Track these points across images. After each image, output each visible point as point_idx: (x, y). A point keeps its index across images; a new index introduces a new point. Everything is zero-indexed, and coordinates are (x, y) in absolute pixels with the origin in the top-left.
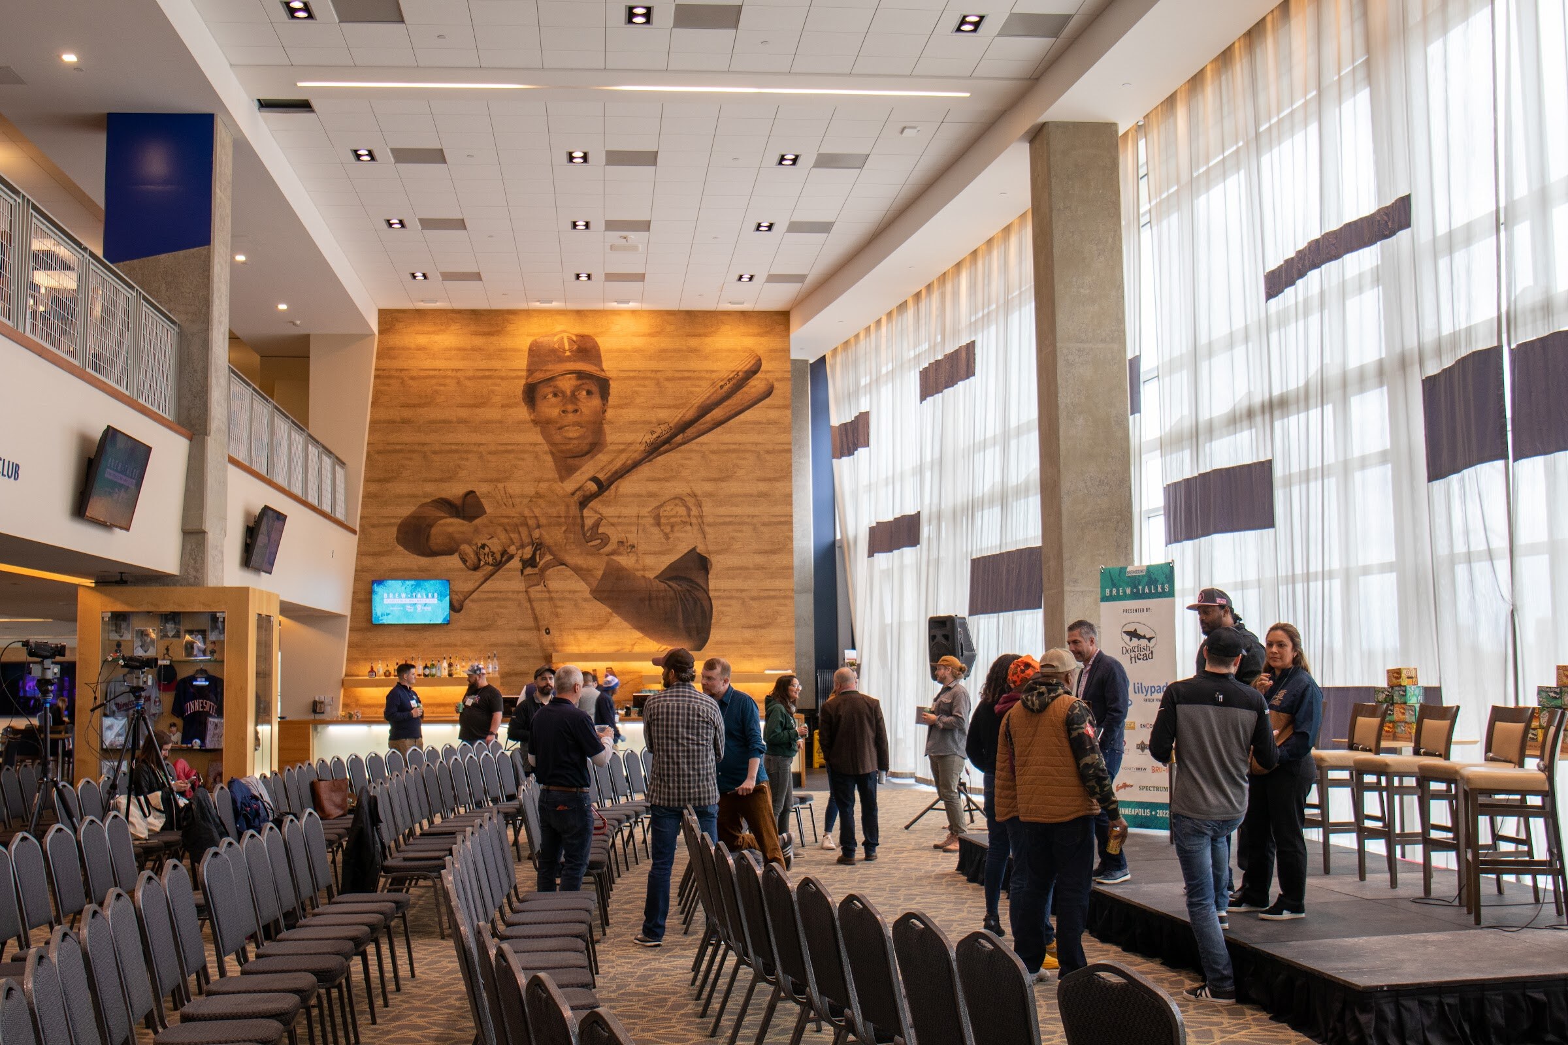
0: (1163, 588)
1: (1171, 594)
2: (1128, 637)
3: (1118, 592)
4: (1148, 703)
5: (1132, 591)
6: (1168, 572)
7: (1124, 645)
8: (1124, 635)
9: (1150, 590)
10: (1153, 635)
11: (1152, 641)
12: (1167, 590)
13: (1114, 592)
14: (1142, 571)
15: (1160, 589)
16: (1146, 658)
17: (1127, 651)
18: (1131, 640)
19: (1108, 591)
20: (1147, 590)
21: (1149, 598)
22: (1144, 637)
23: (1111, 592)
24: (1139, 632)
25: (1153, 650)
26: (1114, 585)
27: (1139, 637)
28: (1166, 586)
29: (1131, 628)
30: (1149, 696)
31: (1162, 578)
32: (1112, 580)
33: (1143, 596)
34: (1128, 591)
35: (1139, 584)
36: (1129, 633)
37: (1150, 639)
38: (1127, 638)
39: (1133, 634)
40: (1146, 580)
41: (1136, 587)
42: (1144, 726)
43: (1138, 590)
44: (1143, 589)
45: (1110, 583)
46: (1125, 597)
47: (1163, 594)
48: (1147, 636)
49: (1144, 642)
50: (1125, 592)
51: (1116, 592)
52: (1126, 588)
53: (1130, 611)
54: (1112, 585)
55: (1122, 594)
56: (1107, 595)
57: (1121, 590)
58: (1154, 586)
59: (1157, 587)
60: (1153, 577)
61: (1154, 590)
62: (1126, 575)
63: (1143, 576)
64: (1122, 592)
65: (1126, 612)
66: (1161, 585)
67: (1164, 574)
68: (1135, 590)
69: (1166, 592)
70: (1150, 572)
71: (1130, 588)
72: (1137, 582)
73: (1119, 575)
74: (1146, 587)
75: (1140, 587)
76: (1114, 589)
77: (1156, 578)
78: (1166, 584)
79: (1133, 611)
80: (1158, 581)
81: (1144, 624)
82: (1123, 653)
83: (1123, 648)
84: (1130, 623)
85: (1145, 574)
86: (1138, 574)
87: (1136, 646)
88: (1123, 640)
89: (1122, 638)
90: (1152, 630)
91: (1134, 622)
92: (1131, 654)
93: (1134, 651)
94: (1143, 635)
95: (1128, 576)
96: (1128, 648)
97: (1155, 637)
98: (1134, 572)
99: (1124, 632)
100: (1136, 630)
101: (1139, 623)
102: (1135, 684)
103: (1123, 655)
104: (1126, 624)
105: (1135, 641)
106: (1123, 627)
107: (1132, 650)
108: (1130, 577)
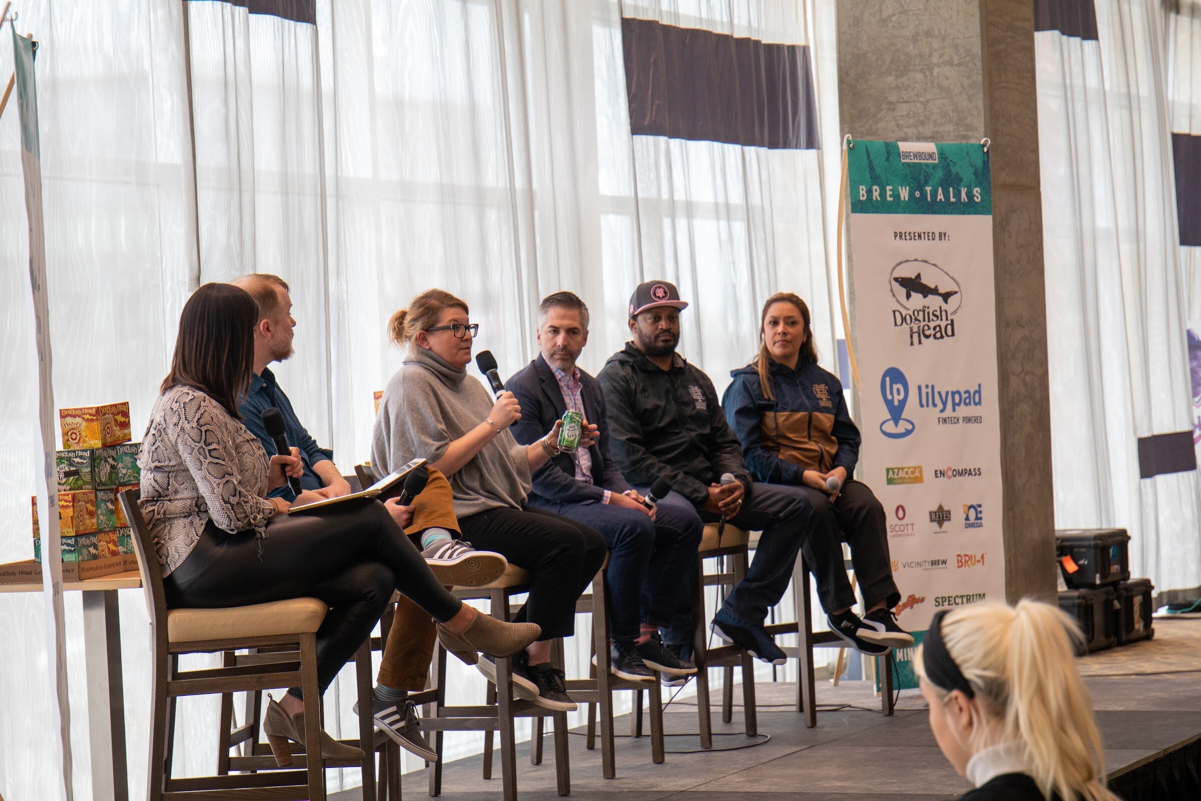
0: (970, 195)
1: (986, 206)
2: (904, 291)
3: (883, 194)
4: (948, 426)
5: (911, 195)
6: (979, 163)
7: (897, 306)
8: (896, 285)
9: (947, 196)
10: (953, 287)
11: (951, 300)
12: (978, 199)
13: (876, 194)
14: (931, 156)
15: (964, 195)
16: (940, 334)
17: (904, 319)
18: (908, 296)
19: (863, 193)
20: (940, 196)
21: (945, 213)
22: (935, 291)
23: (869, 192)
24: (924, 280)
25: (955, 317)
26: (875, 179)
27: (926, 291)
28: (976, 191)
29: (909, 272)
30: (948, 412)
31: (967, 175)
32: (872, 168)
33: (934, 207)
34: (904, 193)
35: (926, 183)
36: (903, 282)
37: (946, 296)
38: (901, 291)
39: (913, 285)
40: (939, 174)
41: (921, 189)
42: (943, 474)
43: (924, 194)
44: (934, 194)
45: (867, 175)
46: (897, 206)
47: (971, 207)
48: (942, 290)
49: (934, 302)
50: (896, 196)
51: (880, 195)
52: (900, 188)
53: (908, 237)
54: (871, 178)
55: (891, 199)
56: (862, 198)
57: (890, 190)
58: (953, 189)
59: (960, 192)
60: (953, 170)
61: (954, 197)
62: (900, 160)
63: (934, 167)
64: (891, 196)
65: (901, 237)
66: (966, 189)
67: (972, 166)
68: (917, 194)
69: (977, 203)
70: (946, 159)
71: (908, 188)
72: (922, 178)
73: (887, 159)
74: (940, 189)
75: (928, 189)
76: (875, 187)
77: (957, 174)
78: (976, 187)
79: (914, 236)
80: (961, 180)
81: (935, 265)
82: (896, 325)
83: (894, 312)
84: (907, 261)
85: (937, 161)
86: (925, 161)
87: (920, 310)
88: (894, 295)
89: (892, 291)
90: (952, 278)
91: (916, 260)
92: (912, 325)
93: (916, 319)
94: (933, 287)
95: (904, 163)
96: (904, 312)
97: (956, 293)
98: (915, 156)
99: (896, 279)
100: (919, 276)
101: (926, 262)
102: (920, 388)
103: (896, 327)
104: (900, 263)
105: (917, 300)
106: (894, 269)
107: (913, 317)
108: (908, 164)
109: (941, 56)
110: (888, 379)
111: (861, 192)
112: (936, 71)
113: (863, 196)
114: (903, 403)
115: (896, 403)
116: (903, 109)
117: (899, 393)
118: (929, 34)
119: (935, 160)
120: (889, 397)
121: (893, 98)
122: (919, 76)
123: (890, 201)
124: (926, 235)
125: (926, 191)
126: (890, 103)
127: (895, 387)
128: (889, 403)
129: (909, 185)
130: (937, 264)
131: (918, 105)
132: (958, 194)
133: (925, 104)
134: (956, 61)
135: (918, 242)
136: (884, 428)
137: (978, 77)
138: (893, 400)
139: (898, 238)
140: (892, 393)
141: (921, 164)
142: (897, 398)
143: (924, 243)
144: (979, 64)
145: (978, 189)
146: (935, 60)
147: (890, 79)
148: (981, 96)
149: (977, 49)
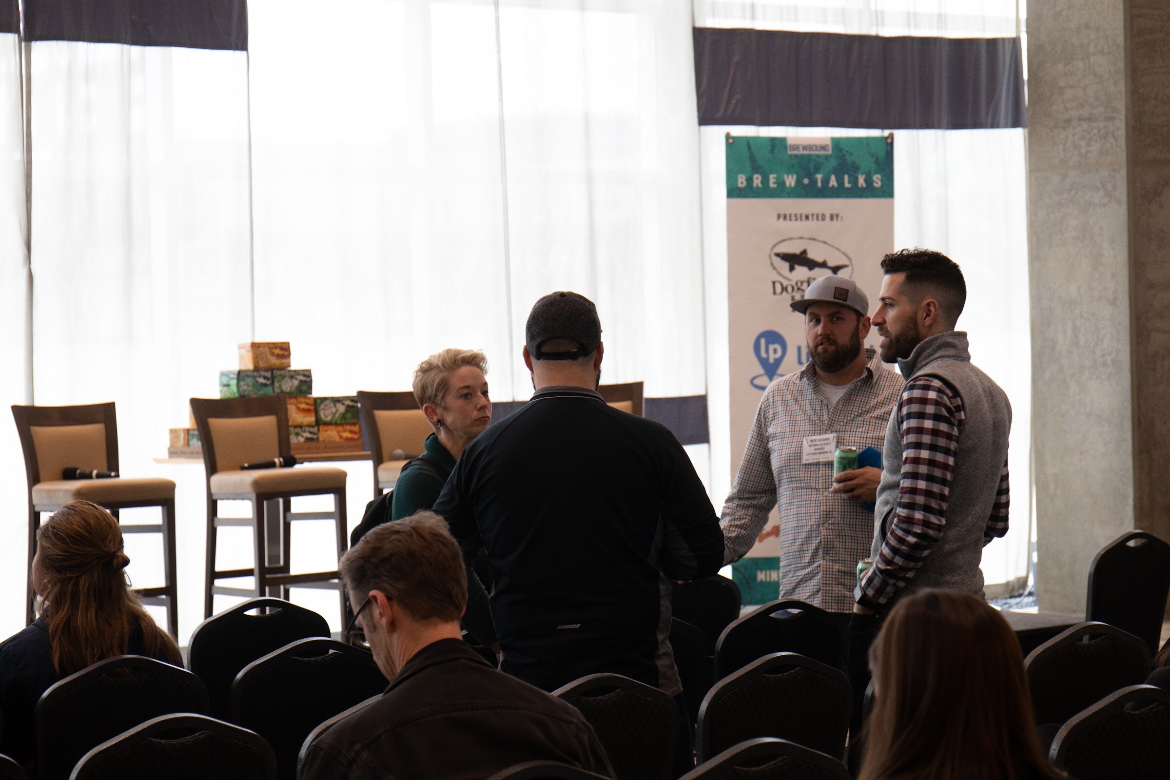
0: (869, 181)
1: (887, 191)
2: (786, 265)
3: (765, 181)
5: (799, 182)
6: (882, 154)
7: (778, 278)
8: (778, 261)
9: (840, 182)
10: (842, 261)
11: (841, 272)
12: (878, 185)
13: (757, 180)
14: (823, 148)
15: (861, 182)
17: (784, 289)
18: (792, 269)
19: (742, 181)
20: (833, 182)
21: (838, 197)
22: (824, 265)
23: (750, 180)
24: (811, 255)
26: (756, 168)
27: (812, 264)
28: (877, 178)
29: (794, 248)
31: (866, 163)
32: (752, 159)
33: (825, 192)
34: (790, 181)
35: (817, 171)
36: (786, 257)
37: (836, 269)
38: (783, 265)
39: (797, 260)
40: (833, 163)
41: (810, 175)
43: (813, 182)
44: (826, 181)
45: (748, 165)
46: (781, 191)
47: (869, 192)
48: (831, 263)
49: (821, 274)
50: (781, 184)
51: (762, 182)
52: (785, 176)
53: (793, 218)
54: (753, 167)
55: (775, 186)
56: (740, 185)
57: (774, 178)
58: (849, 176)
59: (856, 179)
60: (849, 159)
61: (849, 183)
62: (786, 152)
63: (827, 157)
64: (774, 183)
65: (785, 218)
66: (864, 176)
67: (873, 156)
68: (806, 181)
69: (876, 188)
70: (841, 150)
71: (795, 176)
72: (812, 167)
73: (772, 151)
74: (833, 178)
75: (819, 177)
76: (755, 176)
77: (854, 163)
78: (876, 173)
79: (801, 217)
80: (858, 168)
81: (824, 242)
82: (775, 293)
83: (774, 283)
84: (791, 239)
85: (830, 152)
86: (817, 153)
87: (804, 281)
88: (774, 268)
89: (772, 264)
90: (844, 254)
91: (801, 238)
92: (794, 293)
93: (799, 289)
94: (820, 260)
95: (791, 155)
96: (785, 283)
97: (846, 266)
98: (805, 148)
99: (777, 255)
100: (805, 252)
101: (814, 239)
102: (799, 349)
103: (775, 297)
104: (783, 241)
105: (801, 272)
106: (774, 246)
107: (796, 288)
108: (795, 156)
109: (1096, 45)
110: (763, 341)
111: (740, 181)
112: (1092, 58)
113: (742, 183)
114: (778, 362)
115: (771, 360)
116: (1069, 93)
117: (775, 351)
118: (1087, 26)
119: (827, 151)
120: (764, 355)
121: (1062, 83)
122: (1080, 64)
123: (774, 189)
124: (815, 217)
125: (817, 179)
126: (1060, 88)
127: (771, 347)
128: (764, 362)
129: (796, 173)
130: (826, 240)
131: (1079, 90)
132: (854, 181)
133: (1084, 89)
134: (1106, 51)
135: (805, 223)
136: (756, 382)
137: (1121, 65)
138: (768, 359)
139: (781, 219)
140: (767, 351)
141: (810, 155)
142: (772, 357)
143: (812, 224)
144: (1122, 53)
145: (879, 176)
146: (1092, 49)
147: (1060, 67)
148: (1123, 81)
149: (1121, 40)
